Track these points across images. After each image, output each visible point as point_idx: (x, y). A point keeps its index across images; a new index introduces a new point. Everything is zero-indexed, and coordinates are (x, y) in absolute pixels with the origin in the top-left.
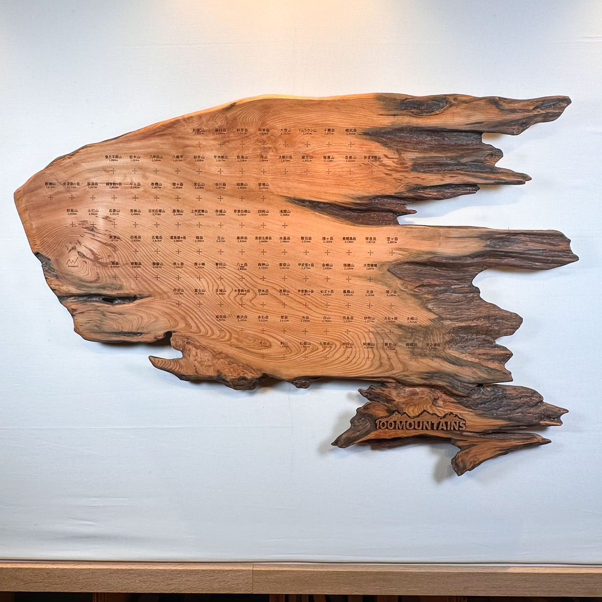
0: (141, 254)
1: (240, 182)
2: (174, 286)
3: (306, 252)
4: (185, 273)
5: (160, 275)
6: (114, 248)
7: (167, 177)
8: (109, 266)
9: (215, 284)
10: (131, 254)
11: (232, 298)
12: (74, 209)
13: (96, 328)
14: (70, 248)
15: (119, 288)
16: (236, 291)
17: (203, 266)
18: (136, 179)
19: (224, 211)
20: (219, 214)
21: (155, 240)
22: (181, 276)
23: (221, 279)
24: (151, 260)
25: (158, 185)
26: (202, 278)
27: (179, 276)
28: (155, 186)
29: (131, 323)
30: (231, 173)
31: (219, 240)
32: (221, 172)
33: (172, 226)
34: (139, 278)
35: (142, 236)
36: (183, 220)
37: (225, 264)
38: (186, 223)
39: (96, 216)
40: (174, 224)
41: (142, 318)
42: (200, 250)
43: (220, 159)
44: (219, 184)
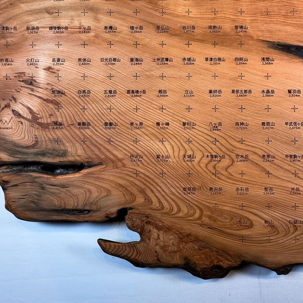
0: (90, 112)
1: (213, 25)
2: (131, 151)
3: (294, 109)
4: (144, 136)
5: (113, 138)
6: (57, 104)
7: (123, 19)
8: (50, 127)
9: (181, 148)
10: (78, 112)
11: (203, 165)
12: (9, 57)
13: (32, 205)
14: (3, 106)
15: (62, 154)
16: (208, 156)
17: (167, 126)
18: (87, 22)
19: (193, 59)
20: (187, 63)
21: (108, 95)
22: (139, 139)
23: (190, 142)
24: (103, 119)
25: (113, 29)
26: (165, 141)
27: (136, 138)
28: (108, 30)
29: (76, 198)
30: (201, 14)
31: (187, 94)
32: (189, 13)
33: (128, 78)
34: (87, 141)
35: (91, 90)
36: (143, 70)
37: (194, 123)
38: (146, 74)
39: (36, 67)
40: (132, 75)
41: (90, 191)
42: (162, 106)
44: (187, 27)
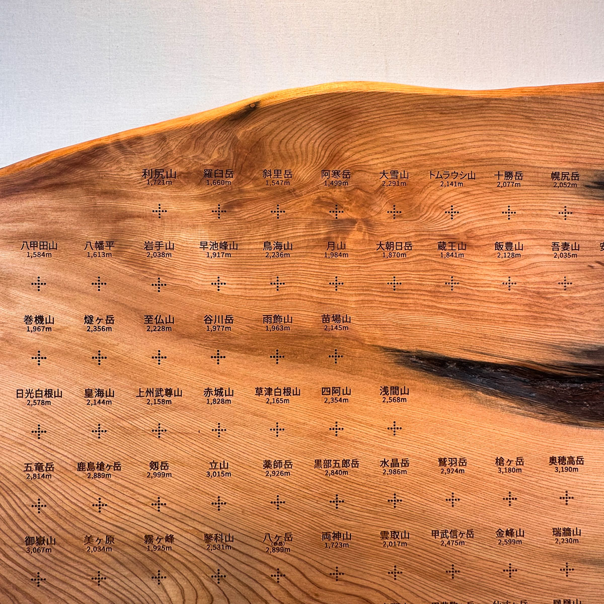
1: (273, 313)
2: (86, 601)
3: (452, 500)
4: (117, 566)
5: (45, 572)
7: (68, 300)
9: (201, 592)
17: (168, 544)
19: (227, 390)
20: (214, 400)
21: (35, 475)
22: (106, 574)
23: (220, 578)
24: (22, 530)
25: (44, 322)
26: (165, 577)
27: (99, 572)
28: (34, 324)
30: (246, 289)
31: (215, 470)
32: (220, 285)
33: (81, 435)
36: (114, 417)
37: (231, 535)
38: (121, 425)
40: (88, 428)
42: (159, 498)
43: (216, 252)
44: (213, 318)
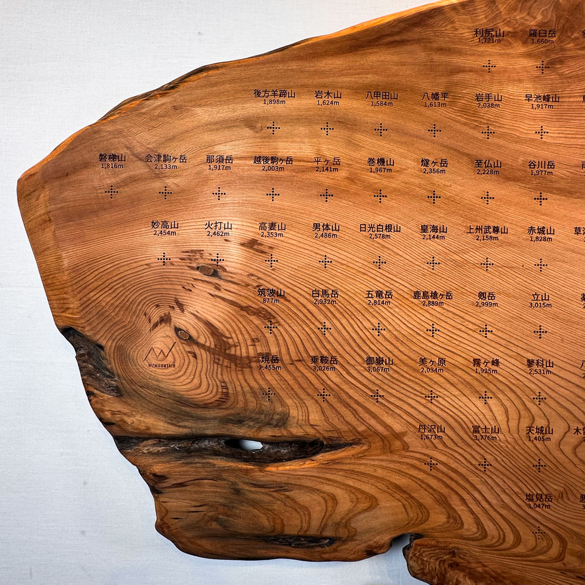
0: (336, 335)
2: (420, 417)
4: (448, 386)
5: (383, 389)
6: (269, 317)
7: (407, 144)
8: (254, 364)
9: (523, 412)
10: (313, 336)
11: (567, 449)
12: (171, 219)
13: (214, 525)
14: (155, 319)
15: (279, 421)
16: (577, 430)
17: (494, 368)
18: (330, 149)
19: (549, 229)
20: (537, 238)
21: (375, 302)
22: (438, 393)
23: (541, 399)
24: (363, 351)
25: (385, 164)
26: (491, 398)
27: (432, 391)
28: (376, 165)
29: (306, 513)
30: (566, 138)
31: (537, 302)
32: (543, 134)
33: (417, 267)
34: (329, 395)
35: (340, 290)
36: (447, 251)
37: (551, 361)
38: (453, 258)
39: (226, 240)
40: (424, 260)
41: (334, 498)
42: (486, 325)
43: (540, 104)
44: (537, 164)
